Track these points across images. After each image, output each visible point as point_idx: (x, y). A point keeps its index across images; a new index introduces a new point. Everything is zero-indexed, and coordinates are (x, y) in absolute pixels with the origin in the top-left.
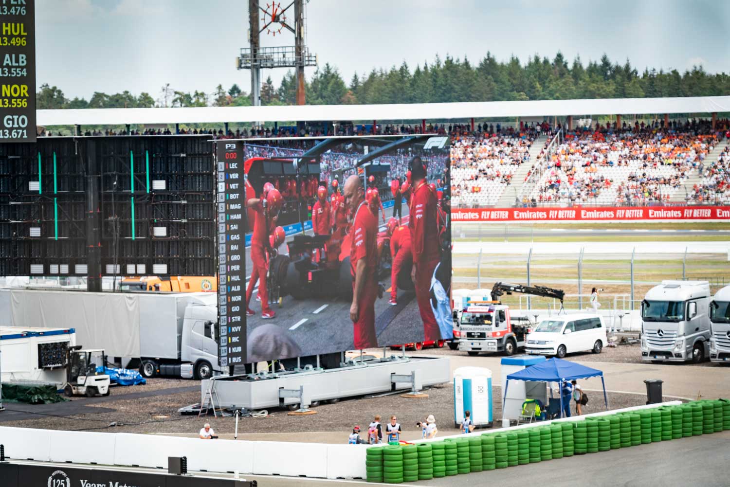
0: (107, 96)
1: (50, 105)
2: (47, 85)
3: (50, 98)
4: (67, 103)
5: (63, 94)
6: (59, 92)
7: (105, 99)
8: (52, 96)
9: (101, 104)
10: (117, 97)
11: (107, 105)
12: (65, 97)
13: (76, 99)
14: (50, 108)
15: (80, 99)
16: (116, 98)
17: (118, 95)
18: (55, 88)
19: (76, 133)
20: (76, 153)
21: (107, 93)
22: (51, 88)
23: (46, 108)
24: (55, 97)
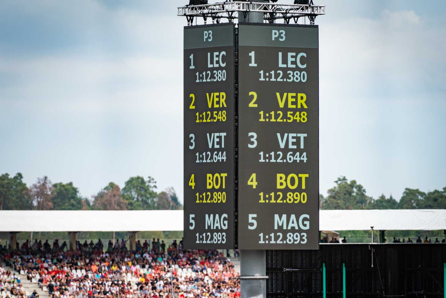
0: (422, 194)
1: (347, 205)
2: (344, 179)
3: (347, 196)
4: (370, 203)
5: (364, 191)
6: (360, 188)
7: (420, 197)
8: (350, 193)
9: (414, 205)
10: (436, 195)
11: (420, 206)
12: (368, 194)
13: (383, 197)
14: (347, 208)
15: (387, 197)
16: (433, 196)
17: (436, 192)
18: (354, 182)
19: (379, 240)
20: (372, 266)
21: (421, 190)
22: (349, 182)
23: (343, 209)
24: (354, 194)
